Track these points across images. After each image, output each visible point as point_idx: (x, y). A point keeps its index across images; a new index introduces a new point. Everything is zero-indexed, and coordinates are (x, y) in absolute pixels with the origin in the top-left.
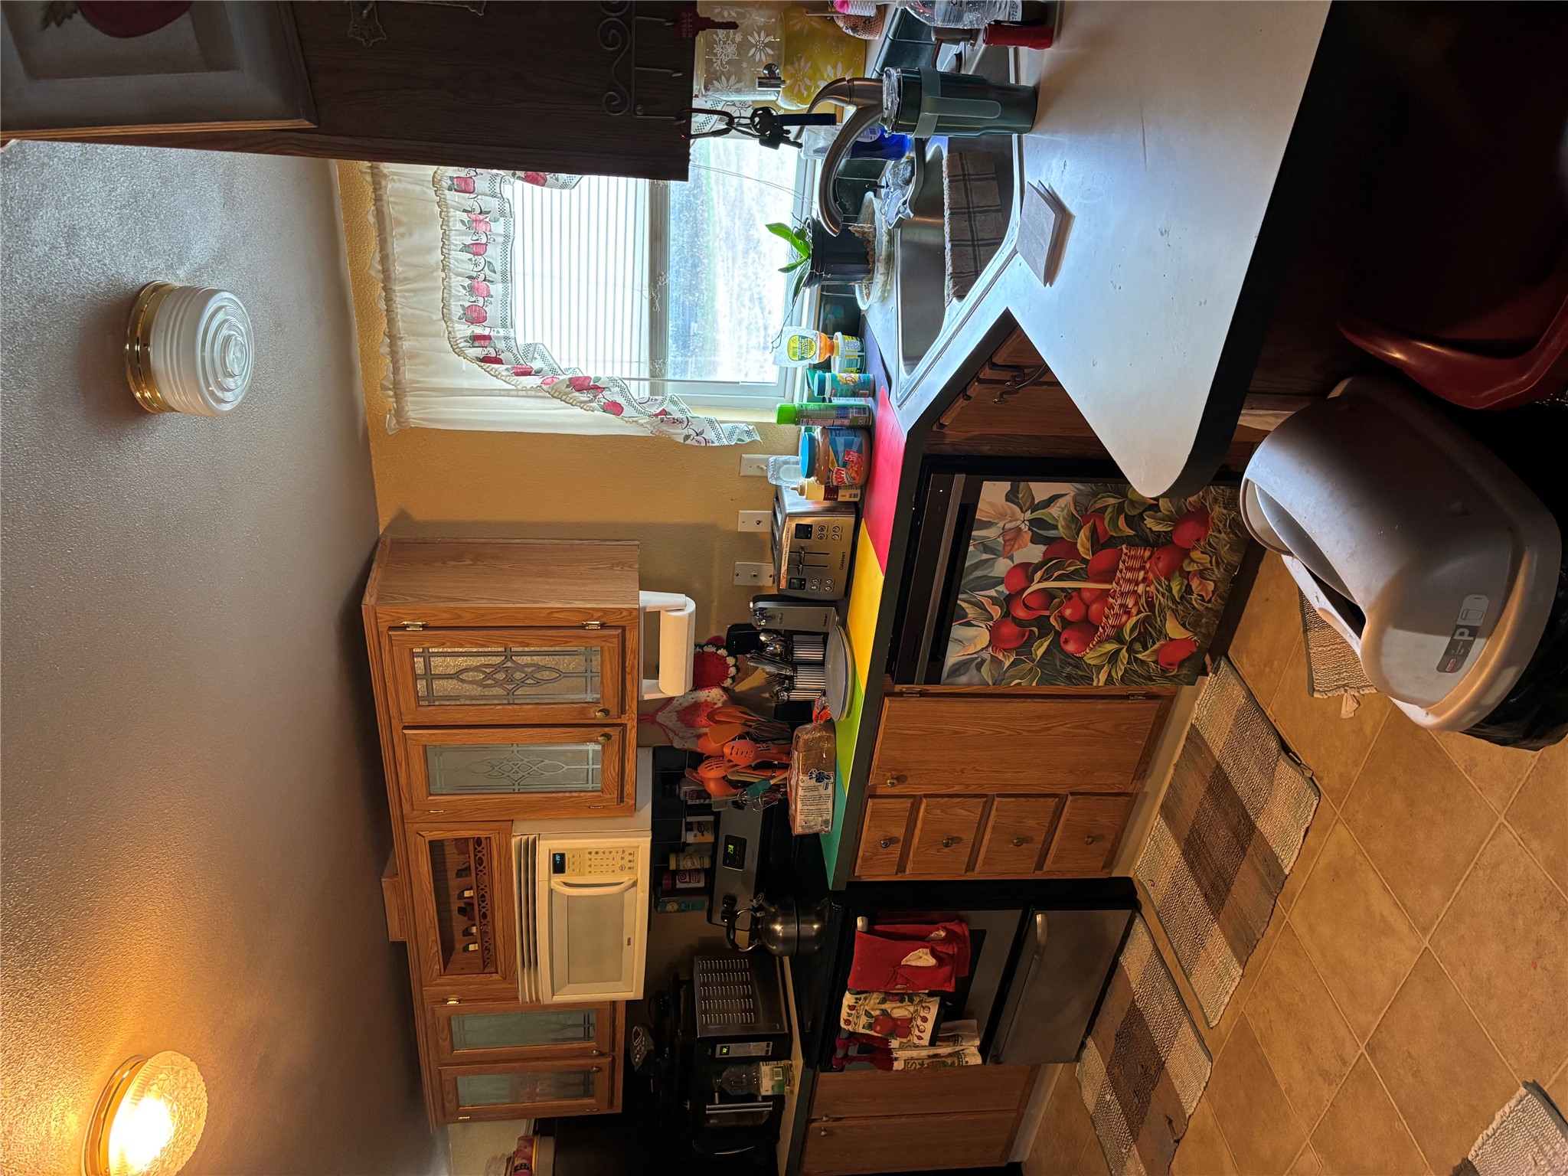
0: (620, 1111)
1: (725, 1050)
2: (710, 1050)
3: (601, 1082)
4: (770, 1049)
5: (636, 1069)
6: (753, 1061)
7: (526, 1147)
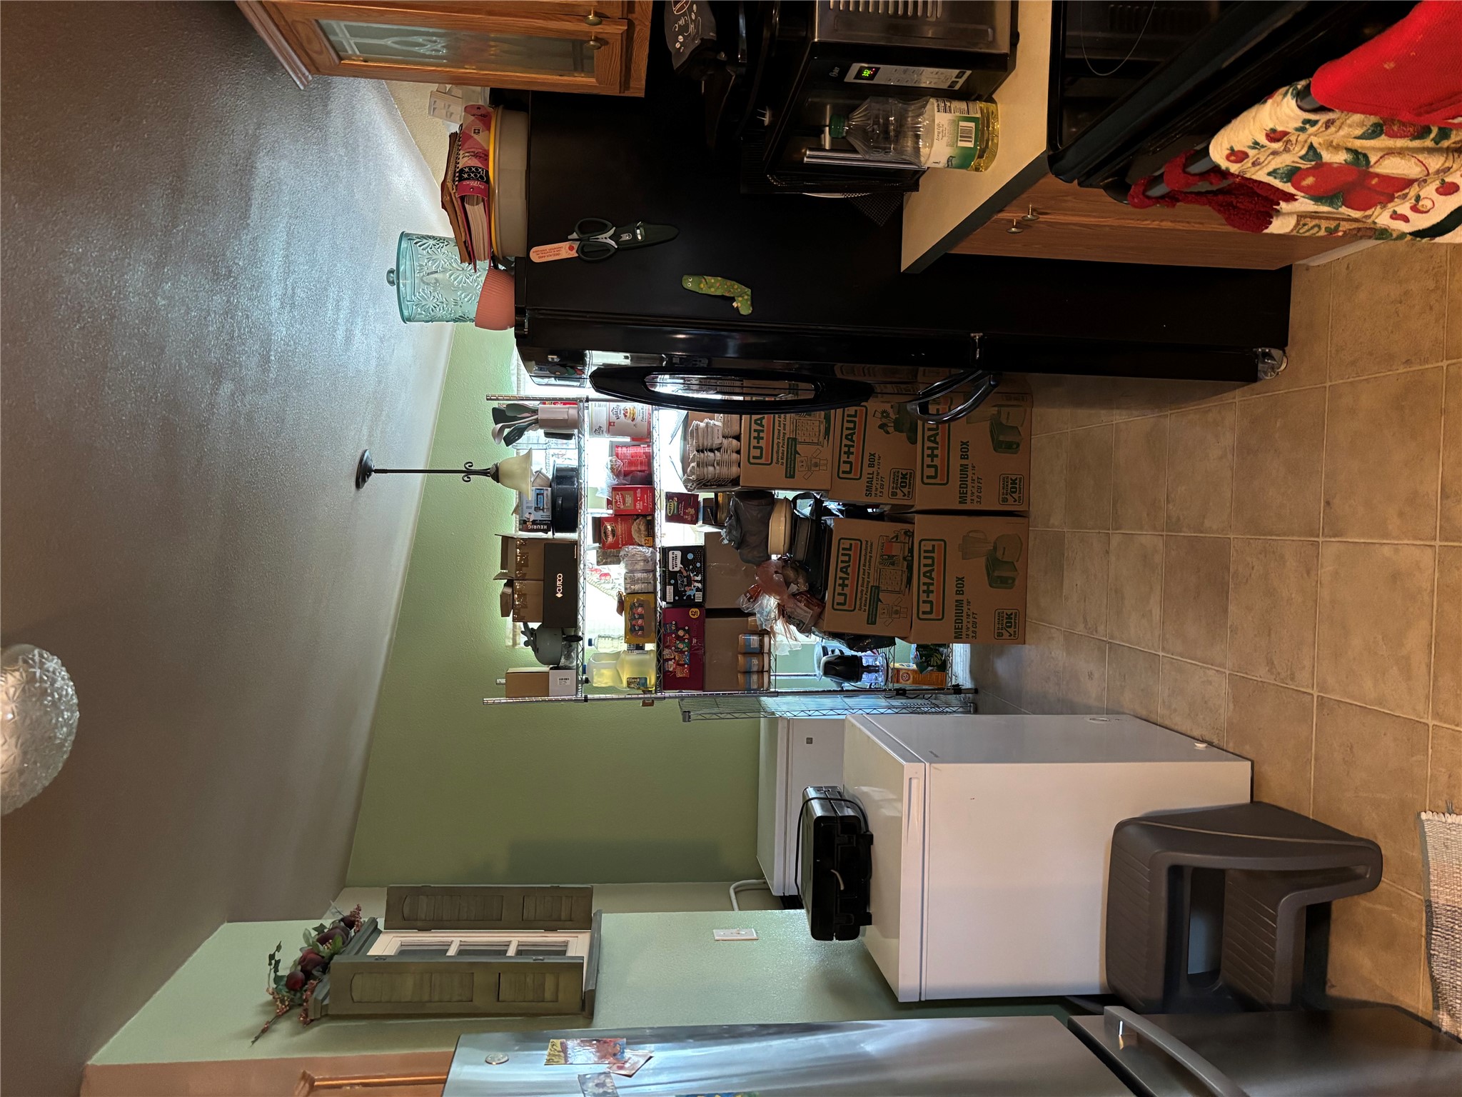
0: (642, 95)
1: (866, 73)
2: (837, 70)
3: (610, 60)
4: (961, 81)
5: (677, 64)
6: (915, 95)
7: (477, 132)
